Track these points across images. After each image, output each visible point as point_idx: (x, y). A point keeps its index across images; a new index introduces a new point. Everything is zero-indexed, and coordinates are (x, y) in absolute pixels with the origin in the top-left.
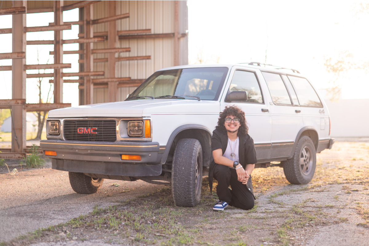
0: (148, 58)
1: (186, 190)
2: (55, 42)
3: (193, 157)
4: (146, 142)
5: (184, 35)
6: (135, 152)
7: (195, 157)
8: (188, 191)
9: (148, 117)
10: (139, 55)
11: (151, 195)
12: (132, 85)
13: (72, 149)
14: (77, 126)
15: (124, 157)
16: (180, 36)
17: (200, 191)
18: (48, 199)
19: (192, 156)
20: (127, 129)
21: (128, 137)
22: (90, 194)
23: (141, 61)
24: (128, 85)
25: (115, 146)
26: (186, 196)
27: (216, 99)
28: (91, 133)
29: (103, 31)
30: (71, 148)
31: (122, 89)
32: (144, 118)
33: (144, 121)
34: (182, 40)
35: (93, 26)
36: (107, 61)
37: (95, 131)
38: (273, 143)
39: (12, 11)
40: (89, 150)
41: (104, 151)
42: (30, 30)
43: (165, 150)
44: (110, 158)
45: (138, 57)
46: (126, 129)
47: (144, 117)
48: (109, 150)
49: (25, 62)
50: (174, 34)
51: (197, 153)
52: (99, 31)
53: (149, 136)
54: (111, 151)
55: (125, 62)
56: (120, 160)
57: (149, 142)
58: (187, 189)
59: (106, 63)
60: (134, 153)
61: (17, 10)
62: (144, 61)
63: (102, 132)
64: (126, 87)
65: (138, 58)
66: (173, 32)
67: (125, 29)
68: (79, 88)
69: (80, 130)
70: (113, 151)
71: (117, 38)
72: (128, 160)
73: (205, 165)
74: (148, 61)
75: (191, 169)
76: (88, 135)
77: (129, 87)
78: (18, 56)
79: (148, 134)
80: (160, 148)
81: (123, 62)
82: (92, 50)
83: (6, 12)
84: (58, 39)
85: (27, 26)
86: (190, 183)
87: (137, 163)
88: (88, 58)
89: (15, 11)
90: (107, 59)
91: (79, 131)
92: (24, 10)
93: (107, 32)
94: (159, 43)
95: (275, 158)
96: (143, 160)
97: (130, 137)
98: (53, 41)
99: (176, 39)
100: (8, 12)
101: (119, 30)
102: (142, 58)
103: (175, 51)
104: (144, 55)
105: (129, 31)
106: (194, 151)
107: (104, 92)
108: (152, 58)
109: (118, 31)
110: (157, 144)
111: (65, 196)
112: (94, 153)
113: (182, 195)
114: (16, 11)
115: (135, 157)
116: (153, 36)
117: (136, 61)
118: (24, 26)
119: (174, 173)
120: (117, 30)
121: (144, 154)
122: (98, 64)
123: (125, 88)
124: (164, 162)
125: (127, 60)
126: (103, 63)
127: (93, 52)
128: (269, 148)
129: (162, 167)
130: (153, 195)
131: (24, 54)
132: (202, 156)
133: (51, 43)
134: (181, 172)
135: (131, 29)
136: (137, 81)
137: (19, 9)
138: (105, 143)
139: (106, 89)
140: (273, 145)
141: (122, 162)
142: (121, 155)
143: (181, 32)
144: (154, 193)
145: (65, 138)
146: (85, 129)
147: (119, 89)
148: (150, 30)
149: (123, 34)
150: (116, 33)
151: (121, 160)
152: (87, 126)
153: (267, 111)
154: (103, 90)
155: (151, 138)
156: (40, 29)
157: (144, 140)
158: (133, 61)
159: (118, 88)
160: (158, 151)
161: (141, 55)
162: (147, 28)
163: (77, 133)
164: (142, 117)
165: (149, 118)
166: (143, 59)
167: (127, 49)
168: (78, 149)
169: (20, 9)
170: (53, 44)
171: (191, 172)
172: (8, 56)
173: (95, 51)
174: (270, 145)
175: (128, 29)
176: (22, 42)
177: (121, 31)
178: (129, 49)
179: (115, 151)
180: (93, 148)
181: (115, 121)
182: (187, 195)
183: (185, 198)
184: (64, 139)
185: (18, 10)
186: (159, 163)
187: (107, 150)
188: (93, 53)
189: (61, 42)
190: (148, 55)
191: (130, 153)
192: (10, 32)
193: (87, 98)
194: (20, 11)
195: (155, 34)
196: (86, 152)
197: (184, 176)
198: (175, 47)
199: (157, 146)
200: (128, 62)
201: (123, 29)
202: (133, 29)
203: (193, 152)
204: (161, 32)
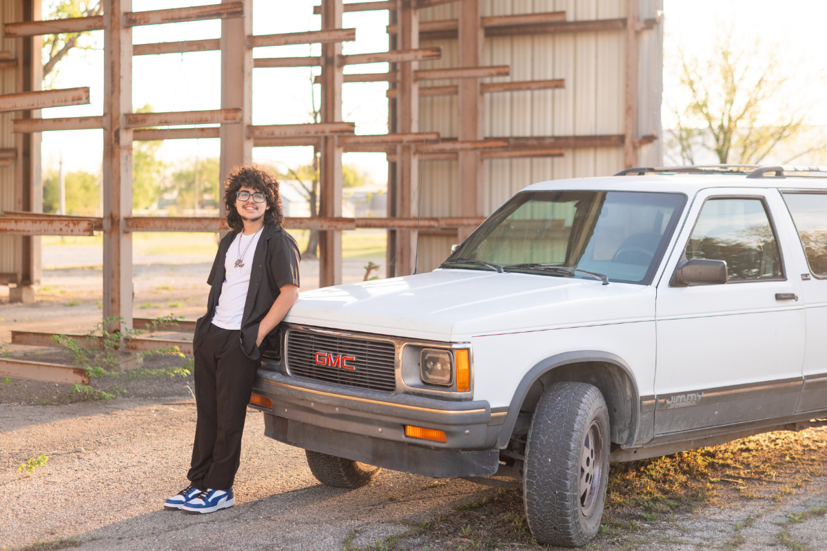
0: (558, 84)
1: (555, 511)
2: (322, 61)
3: (574, 434)
4: (459, 400)
5: (653, 24)
6: (433, 423)
7: (578, 433)
8: (561, 514)
9: (464, 343)
10: (536, 78)
11: (491, 501)
12: (517, 153)
13: (303, 400)
14: (315, 347)
15: (411, 431)
16: (640, 26)
17: (602, 505)
18: (256, 503)
19: (573, 431)
20: (419, 364)
21: (422, 384)
22: (354, 488)
23: (542, 92)
24: (507, 154)
25: (390, 404)
26: (557, 525)
27: (647, 281)
28: (342, 368)
29: (448, 17)
30: (300, 397)
31: (494, 161)
32: (454, 346)
33: (455, 352)
34: (646, 37)
35: (418, 12)
36: (456, 93)
37: (350, 362)
38: (808, 377)
39: (213, 13)
40: (337, 406)
41: (367, 412)
42: (260, 41)
43: (506, 416)
44: (380, 430)
45: (533, 82)
46: (417, 365)
47: (454, 343)
48: (379, 411)
49: (251, 118)
50: (624, 21)
51: (585, 422)
52: (437, 18)
53: (468, 386)
54: (382, 414)
55: (501, 94)
56: (403, 438)
57: (466, 400)
58: (559, 508)
59: (455, 97)
60: (432, 426)
61: (224, 9)
62: (549, 92)
63: (365, 367)
64: (502, 157)
65: (533, 86)
66: (622, 15)
67: (501, 13)
68: (387, 160)
69: (319, 356)
70: (386, 415)
71: (481, 34)
72: (420, 439)
73: (617, 441)
74: (557, 91)
75: (567, 463)
76: (336, 370)
77: (511, 157)
78: (226, 119)
79: (463, 383)
80: (492, 415)
81: (495, 95)
82: (416, 72)
83: (200, 14)
84: (330, 54)
85: (255, 34)
86: (566, 495)
87: (437, 449)
88: (405, 91)
89: (220, 11)
90: (456, 87)
91: (319, 359)
92: (239, 9)
93: (457, 20)
94: (588, 45)
95: (815, 413)
96: (450, 443)
97: (426, 384)
98: (318, 58)
99: (632, 33)
100: (205, 14)
101: (488, 14)
102: (542, 85)
103: (627, 66)
104: (549, 77)
105: (513, 16)
106: (578, 418)
107: (450, 168)
108: (569, 84)
109: (483, 18)
110: (485, 405)
111: (296, 494)
112: (348, 415)
113: (548, 522)
114: (222, 12)
115: (434, 434)
116: (573, 27)
117: (528, 93)
118: (247, 33)
119: (528, 471)
120: (480, 14)
121: (453, 429)
122: (436, 98)
123: (500, 161)
124: (504, 445)
125: (506, 90)
126: (447, 98)
127: (418, 76)
128: (797, 388)
129: (498, 455)
130: (499, 501)
131: (239, 115)
132: (606, 424)
133: (315, 62)
134: (543, 469)
135: (516, 12)
136: (530, 143)
137: (229, 6)
138: (370, 393)
139: (454, 163)
140: (807, 381)
141: (406, 442)
142: (404, 427)
143: (645, 15)
144: (502, 496)
145: (290, 369)
146: (330, 356)
147: (487, 162)
148: (563, 13)
149: (496, 22)
150: (479, 21)
151: (403, 436)
152: (336, 351)
153: (792, 297)
154: (446, 163)
155: (470, 391)
156: (283, 40)
157: (454, 397)
158: (521, 93)
159: (482, 160)
160: (487, 423)
161: (542, 78)
162: (558, 9)
163: (315, 363)
164: (451, 342)
165: (467, 346)
166: (545, 88)
167: (502, 70)
168: (314, 402)
169: (231, 8)
170: (318, 65)
171: (568, 469)
172: (204, 116)
173: (421, 75)
174: (799, 383)
175: (509, 12)
176: (243, 71)
177: (492, 18)
178: (506, 70)
179: (391, 416)
180: (346, 405)
181: (393, 346)
182: (560, 523)
183: (555, 528)
184: (289, 373)
185: (228, 9)
186: (493, 447)
187: (375, 412)
188: (416, 80)
189: (337, 61)
190: (558, 77)
191: (423, 424)
192: (217, 48)
193: (402, 191)
194: (230, 11)
195: (576, 23)
196: (330, 411)
197: (550, 478)
198: (627, 56)
199: (484, 410)
200: (508, 94)
201: (496, 13)
202: (522, 12)
203: (575, 422)
204: (593, 17)
